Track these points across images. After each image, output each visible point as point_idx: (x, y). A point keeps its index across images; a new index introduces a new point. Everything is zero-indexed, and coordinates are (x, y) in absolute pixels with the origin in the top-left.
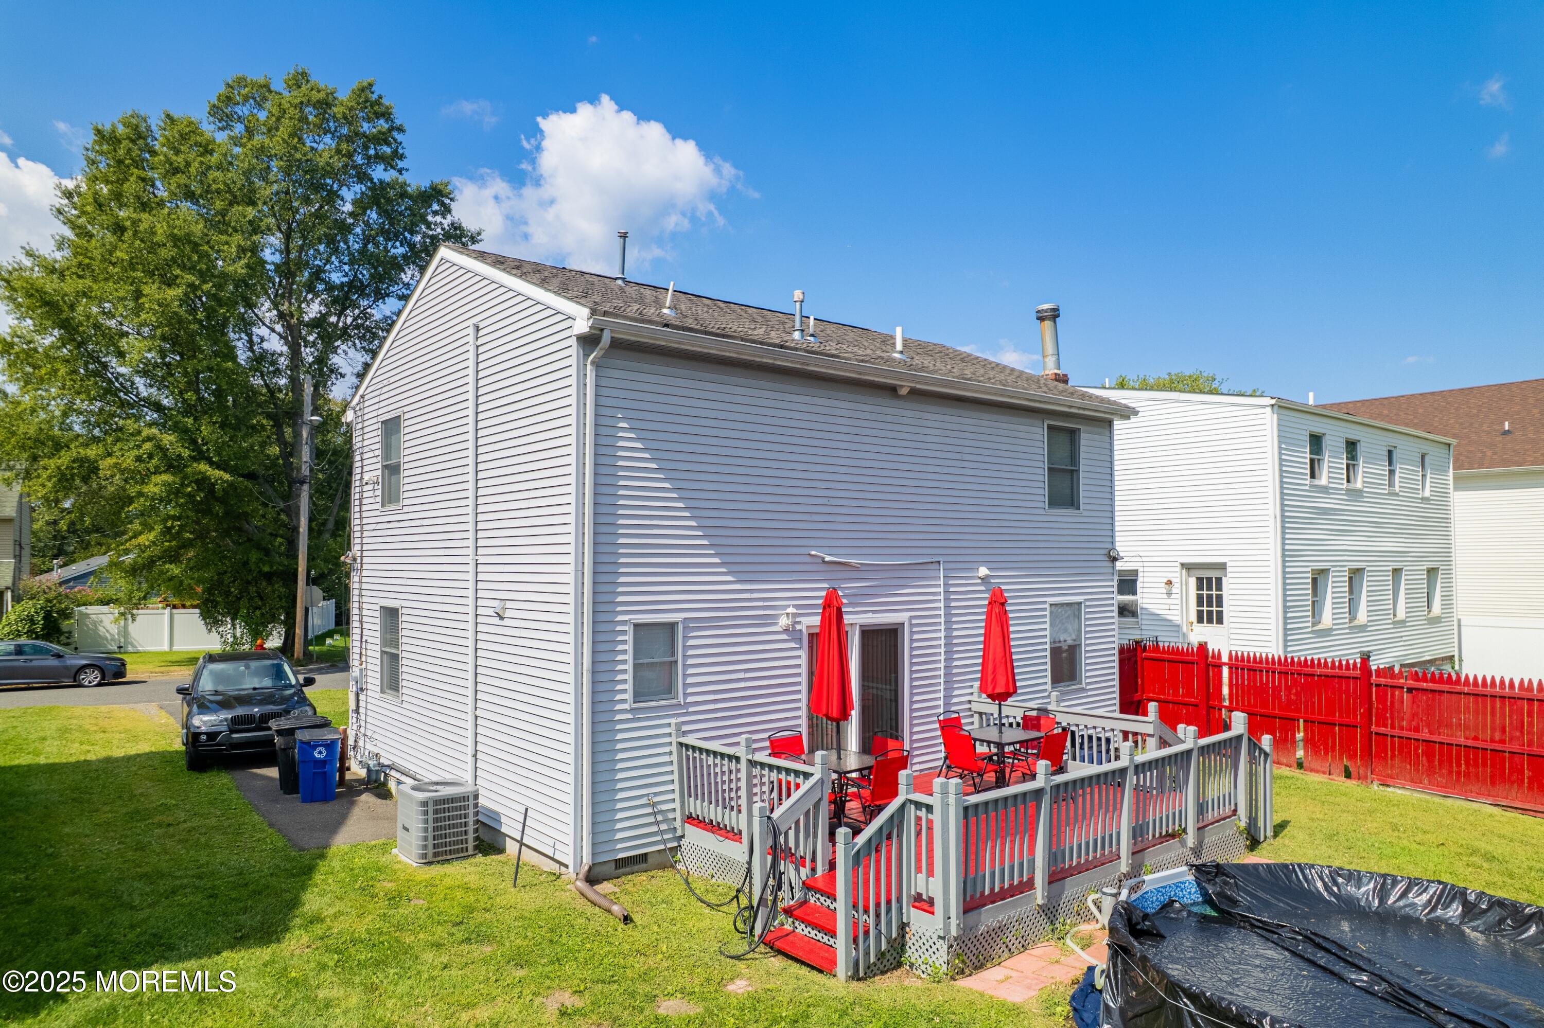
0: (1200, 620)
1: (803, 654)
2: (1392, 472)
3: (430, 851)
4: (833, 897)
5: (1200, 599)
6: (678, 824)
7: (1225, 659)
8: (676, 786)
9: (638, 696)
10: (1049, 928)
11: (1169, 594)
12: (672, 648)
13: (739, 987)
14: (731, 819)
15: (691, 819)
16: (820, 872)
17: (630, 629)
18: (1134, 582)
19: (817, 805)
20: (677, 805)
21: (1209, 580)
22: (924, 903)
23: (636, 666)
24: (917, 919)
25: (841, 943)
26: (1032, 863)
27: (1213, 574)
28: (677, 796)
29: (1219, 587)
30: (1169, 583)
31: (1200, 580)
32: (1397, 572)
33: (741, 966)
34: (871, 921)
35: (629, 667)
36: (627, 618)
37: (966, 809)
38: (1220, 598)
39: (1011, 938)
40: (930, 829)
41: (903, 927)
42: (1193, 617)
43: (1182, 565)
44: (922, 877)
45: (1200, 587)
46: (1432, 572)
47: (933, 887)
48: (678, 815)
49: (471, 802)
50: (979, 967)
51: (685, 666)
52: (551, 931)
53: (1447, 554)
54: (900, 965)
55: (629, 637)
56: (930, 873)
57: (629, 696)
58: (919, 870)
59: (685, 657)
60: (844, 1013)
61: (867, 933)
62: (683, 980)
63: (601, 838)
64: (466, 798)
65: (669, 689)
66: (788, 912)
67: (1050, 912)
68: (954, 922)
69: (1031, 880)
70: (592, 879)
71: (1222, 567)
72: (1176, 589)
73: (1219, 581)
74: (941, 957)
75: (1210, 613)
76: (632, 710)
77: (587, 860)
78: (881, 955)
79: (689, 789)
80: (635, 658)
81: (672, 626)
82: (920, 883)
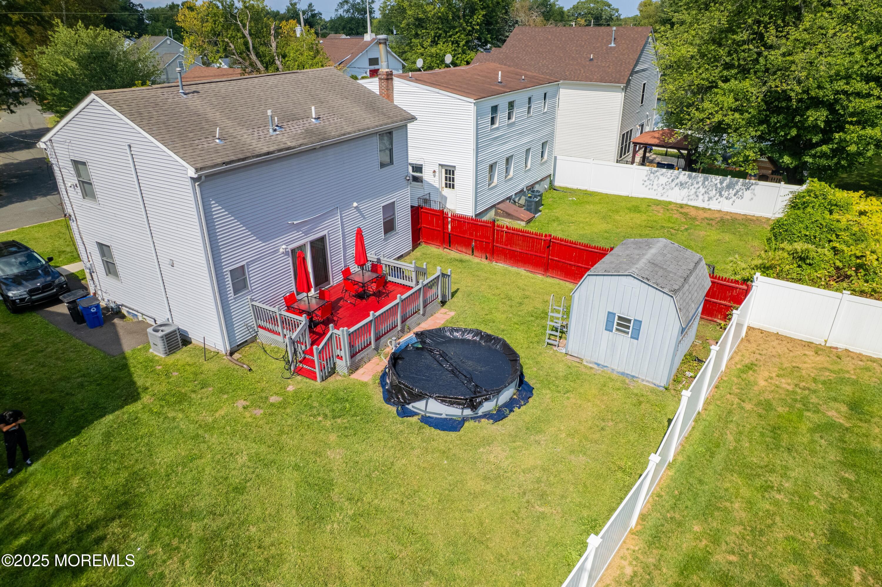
0: (446, 187)
1: (290, 259)
2: (529, 108)
3: (168, 351)
4: (313, 355)
5: (446, 177)
6: (256, 328)
7: (450, 216)
8: (253, 317)
9: (235, 292)
10: (376, 352)
11: (435, 176)
12: (244, 274)
13: (290, 388)
14: (276, 328)
15: (259, 326)
16: (308, 348)
17: (229, 273)
18: (422, 168)
19: (305, 331)
20: (254, 322)
21: (450, 171)
22: (341, 358)
23: (233, 284)
24: (338, 361)
25: (317, 370)
26: (370, 339)
27: (452, 169)
28: (254, 319)
29: (453, 174)
30: (434, 172)
31: (446, 170)
32: (528, 151)
33: (289, 380)
34: (325, 363)
35: (231, 285)
36: (227, 270)
37: (350, 335)
38: (453, 178)
39: (366, 360)
40: (340, 339)
41: (334, 364)
42: (444, 185)
43: (440, 165)
44: (339, 350)
45: (446, 173)
46: (544, 145)
47: (342, 354)
48: (255, 325)
49: (177, 332)
50: (357, 369)
51: (249, 278)
52: (227, 379)
53: (552, 134)
54: (334, 373)
55: (229, 276)
56: (341, 350)
57: (232, 294)
58: (337, 348)
59: (249, 275)
60: (321, 393)
61: (324, 368)
62: (275, 390)
63: (232, 340)
64: (175, 331)
65: (245, 287)
66: (300, 362)
67: (377, 349)
68: (348, 362)
69: (370, 342)
70: (231, 354)
71: (455, 167)
72: (437, 174)
73: (453, 171)
74: (346, 371)
75: (450, 184)
76: (234, 298)
77: (228, 348)
78: (329, 372)
79: (257, 318)
80: (232, 281)
81: (243, 267)
82: (338, 352)
